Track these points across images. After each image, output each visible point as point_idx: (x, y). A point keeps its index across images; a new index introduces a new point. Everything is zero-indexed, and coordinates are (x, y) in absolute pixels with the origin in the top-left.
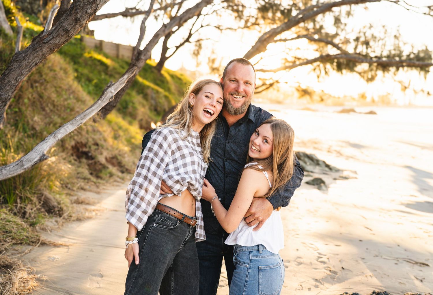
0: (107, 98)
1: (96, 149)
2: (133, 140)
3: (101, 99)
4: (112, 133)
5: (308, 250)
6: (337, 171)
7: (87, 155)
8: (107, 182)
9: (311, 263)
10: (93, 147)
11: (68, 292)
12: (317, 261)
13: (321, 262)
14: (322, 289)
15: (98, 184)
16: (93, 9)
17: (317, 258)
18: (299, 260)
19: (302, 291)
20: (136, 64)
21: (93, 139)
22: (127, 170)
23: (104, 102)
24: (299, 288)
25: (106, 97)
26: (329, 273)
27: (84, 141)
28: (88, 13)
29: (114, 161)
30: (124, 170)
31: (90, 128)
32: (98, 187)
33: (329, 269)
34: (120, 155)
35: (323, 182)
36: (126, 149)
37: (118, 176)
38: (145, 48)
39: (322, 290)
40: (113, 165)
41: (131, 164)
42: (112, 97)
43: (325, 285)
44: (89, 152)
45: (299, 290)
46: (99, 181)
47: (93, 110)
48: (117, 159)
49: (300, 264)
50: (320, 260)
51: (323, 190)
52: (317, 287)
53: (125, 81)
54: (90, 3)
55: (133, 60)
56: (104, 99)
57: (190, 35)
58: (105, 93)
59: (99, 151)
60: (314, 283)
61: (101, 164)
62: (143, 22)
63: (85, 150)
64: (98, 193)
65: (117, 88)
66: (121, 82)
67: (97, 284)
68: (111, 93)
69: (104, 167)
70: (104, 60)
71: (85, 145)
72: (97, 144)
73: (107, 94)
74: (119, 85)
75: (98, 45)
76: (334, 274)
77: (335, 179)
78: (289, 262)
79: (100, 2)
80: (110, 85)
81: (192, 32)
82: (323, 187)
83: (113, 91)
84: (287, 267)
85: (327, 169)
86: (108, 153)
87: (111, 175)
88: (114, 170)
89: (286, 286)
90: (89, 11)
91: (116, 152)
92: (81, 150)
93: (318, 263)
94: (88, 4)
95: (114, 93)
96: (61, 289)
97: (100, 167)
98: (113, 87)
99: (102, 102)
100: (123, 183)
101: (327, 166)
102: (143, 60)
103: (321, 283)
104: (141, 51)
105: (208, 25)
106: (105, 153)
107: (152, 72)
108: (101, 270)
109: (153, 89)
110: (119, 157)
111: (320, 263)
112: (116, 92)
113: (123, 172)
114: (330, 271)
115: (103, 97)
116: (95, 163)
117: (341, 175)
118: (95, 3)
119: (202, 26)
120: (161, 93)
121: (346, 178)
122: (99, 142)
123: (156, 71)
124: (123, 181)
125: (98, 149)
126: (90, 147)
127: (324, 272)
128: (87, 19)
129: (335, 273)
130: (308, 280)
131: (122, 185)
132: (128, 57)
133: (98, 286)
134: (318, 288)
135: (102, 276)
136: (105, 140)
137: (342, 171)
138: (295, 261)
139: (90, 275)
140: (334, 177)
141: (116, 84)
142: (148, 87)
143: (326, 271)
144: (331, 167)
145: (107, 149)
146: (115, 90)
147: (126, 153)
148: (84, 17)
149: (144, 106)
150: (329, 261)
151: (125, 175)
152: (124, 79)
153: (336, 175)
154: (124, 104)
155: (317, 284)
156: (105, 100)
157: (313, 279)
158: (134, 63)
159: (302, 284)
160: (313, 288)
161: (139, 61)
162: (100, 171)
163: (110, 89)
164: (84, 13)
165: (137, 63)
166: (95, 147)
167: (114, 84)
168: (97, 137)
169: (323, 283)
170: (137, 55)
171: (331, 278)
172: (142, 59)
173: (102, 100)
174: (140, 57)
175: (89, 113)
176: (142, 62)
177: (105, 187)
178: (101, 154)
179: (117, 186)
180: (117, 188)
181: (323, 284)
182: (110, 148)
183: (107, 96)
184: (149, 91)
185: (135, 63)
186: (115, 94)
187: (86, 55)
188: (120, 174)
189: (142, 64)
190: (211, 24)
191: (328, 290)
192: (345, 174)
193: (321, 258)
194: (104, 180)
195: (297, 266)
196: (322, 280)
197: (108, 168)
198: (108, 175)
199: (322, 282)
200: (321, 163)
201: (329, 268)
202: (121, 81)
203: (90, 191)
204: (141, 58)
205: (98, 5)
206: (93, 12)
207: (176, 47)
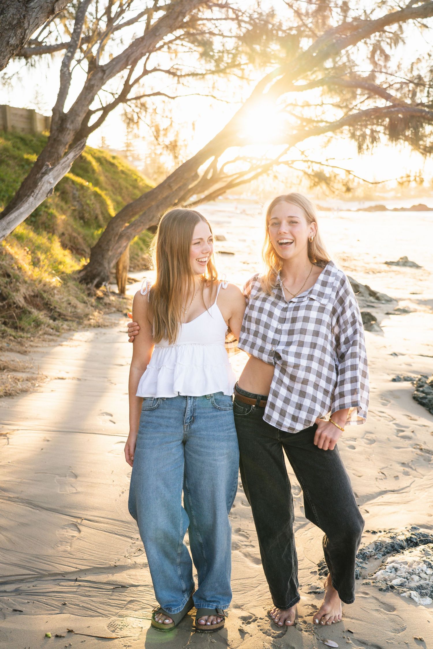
0: (43, 192)
1: (7, 284)
2: (61, 267)
3: (33, 194)
4: (30, 258)
5: (379, 420)
6: (389, 301)
8: (33, 335)
9: (388, 439)
10: (3, 280)
11: (31, 503)
12: (397, 436)
13: (403, 437)
14: (415, 477)
15: (19, 339)
16: (18, 37)
17: (396, 431)
18: (370, 436)
19: (385, 481)
20: (58, 139)
22: (60, 315)
23: (39, 200)
24: (380, 478)
25: (41, 191)
26: (419, 452)
28: (11, 45)
29: (38, 301)
30: (56, 315)
32: (21, 344)
33: (418, 447)
34: (45, 291)
35: (374, 319)
36: (56, 280)
37: (49, 326)
38: (72, 110)
39: (416, 479)
40: (38, 307)
41: (64, 305)
42: (51, 190)
43: (418, 470)
45: (382, 479)
46: (20, 333)
47: (22, 214)
48: (43, 298)
49: (372, 441)
50: (401, 434)
51: (377, 331)
52: (407, 474)
53: (70, 162)
54: (13, 28)
55: (53, 132)
56: (37, 194)
58: (39, 184)
59: (12, 285)
60: (401, 468)
61: (18, 307)
62: (66, 64)
64: (24, 353)
65: (58, 175)
66: (63, 165)
67: (71, 488)
68: (49, 184)
69: (24, 312)
72: (8, 275)
73: (42, 185)
74: (61, 171)
76: (427, 455)
77: (388, 314)
78: (355, 439)
79: (29, 24)
80: (46, 170)
81: (130, 82)
82: (376, 328)
83: (52, 182)
84: (353, 448)
85: (372, 299)
86: (27, 289)
87: (38, 324)
88: (41, 315)
89: (360, 475)
90: (13, 41)
91: (40, 287)
93: (399, 439)
94: (9, 28)
95: (54, 183)
96: (18, 498)
97: (17, 311)
98: (51, 174)
99: (35, 199)
100: (58, 336)
101: (373, 294)
102: (70, 130)
103: (411, 468)
104: (65, 115)
106: (23, 290)
108: (70, 467)
109: (73, 182)
110: (45, 295)
111: (402, 440)
112: (57, 183)
113: (54, 320)
114: (421, 449)
115: (36, 191)
116: (9, 306)
117: (397, 307)
118: (21, 27)
119: (146, 72)
120: (88, 188)
121: (405, 311)
122: (10, 271)
124: (58, 333)
125: (11, 283)
127: (412, 452)
128: (9, 56)
129: (429, 453)
130: (391, 465)
131: (59, 339)
132: (23, 130)
133: (75, 491)
134: (409, 475)
135: (76, 476)
136: (19, 268)
137: (397, 300)
138: (363, 438)
139: (57, 476)
140: (386, 312)
141: (56, 169)
143: (414, 450)
144: (378, 295)
145: (26, 282)
146: (55, 178)
147: (55, 288)
148: (4, 52)
149: (64, 212)
150: (416, 435)
151: (58, 323)
152: (68, 159)
153: (389, 307)
155: (407, 469)
156: (39, 195)
157: (399, 463)
158: (55, 137)
159: (382, 471)
160: (401, 475)
161: (65, 133)
162: (19, 318)
163: (46, 178)
164: (4, 44)
165: (60, 136)
166: (7, 279)
167: (52, 169)
168: (5, 263)
169: (414, 468)
170: (60, 122)
171: (424, 460)
172: (68, 129)
173: (35, 196)
174: (64, 126)
175: (14, 219)
176: (69, 134)
177: (32, 343)
178: (17, 290)
179: (51, 340)
180: (52, 343)
181: (415, 470)
182: (29, 281)
183: (43, 188)
185: (58, 136)
186: (55, 185)
188: (51, 321)
189: (69, 137)
191: (425, 477)
192: (401, 305)
193: (403, 431)
194: (27, 332)
195: (368, 446)
196: (413, 465)
197: (30, 313)
198: (33, 324)
199: (412, 466)
200: (361, 290)
201: (418, 445)
202: (64, 162)
203: (11, 350)
204: (66, 128)
205: (26, 30)
206: (18, 42)
207: (103, 108)
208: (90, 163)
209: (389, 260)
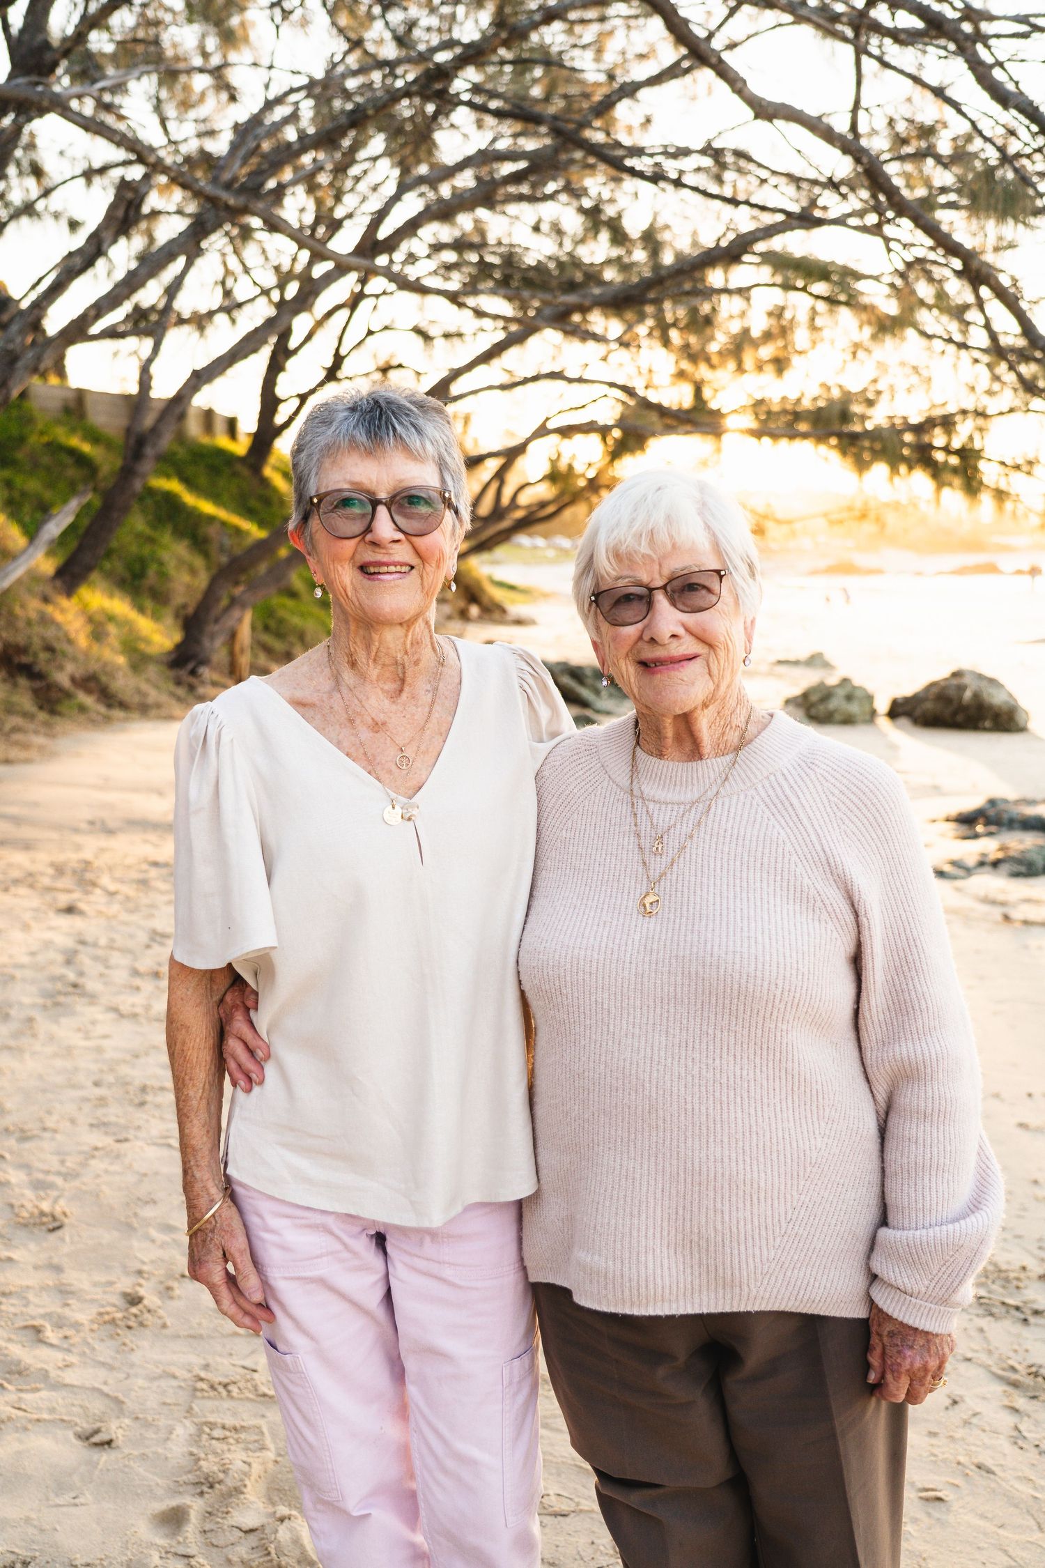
0: (44, 543)
1: (48, 661)
4: (89, 628)
7: (30, 672)
10: (43, 656)
20: (134, 469)
21: (43, 639)
25: (41, 542)
27: (21, 639)
29: (92, 685)
31: (33, 615)
36: (121, 660)
37: (98, 713)
40: (89, 691)
42: (54, 540)
44: (34, 663)
48: (98, 680)
53: (74, 510)
55: (126, 461)
57: (338, 360)
58: (40, 533)
59: (56, 662)
61: (60, 689)
63: (25, 659)
66: (63, 513)
69: (68, 695)
70: (86, 448)
71: (23, 650)
72: (50, 649)
73: (43, 536)
74: (63, 520)
75: (72, 405)
81: (343, 352)
83: (54, 529)
86: (77, 668)
87: (82, 709)
88: (88, 700)
91: (96, 666)
92: (16, 660)
95: (56, 533)
97: (60, 695)
98: (53, 521)
102: (149, 458)
104: (145, 436)
105: (386, 328)
106: (70, 668)
107: (235, 474)
109: (224, 524)
110: (104, 679)
112: (60, 532)
113: (109, 706)
116: (49, 686)
119: (370, 333)
120: (247, 533)
122: (57, 646)
123: (245, 472)
125: (54, 659)
126: (35, 655)
136: (70, 641)
141: (58, 517)
142: (211, 519)
145: (75, 659)
146: (57, 527)
147: (118, 669)
149: (193, 571)
152: (72, 507)
154: (137, 567)
156: (40, 545)
162: (58, 701)
163: (48, 526)
165: (136, 465)
166: (48, 654)
168: (50, 633)
170: (136, 443)
174: (143, 451)
178: (62, 668)
182: (81, 657)
184: (212, 531)
187: (34, 440)
188: (102, 709)
190: (396, 325)
197: (75, 696)
204: (145, 454)
207: (299, 396)
208: (275, 490)
209: (782, 658)
